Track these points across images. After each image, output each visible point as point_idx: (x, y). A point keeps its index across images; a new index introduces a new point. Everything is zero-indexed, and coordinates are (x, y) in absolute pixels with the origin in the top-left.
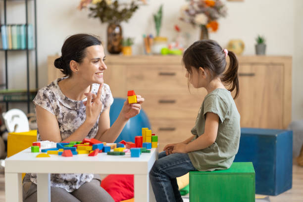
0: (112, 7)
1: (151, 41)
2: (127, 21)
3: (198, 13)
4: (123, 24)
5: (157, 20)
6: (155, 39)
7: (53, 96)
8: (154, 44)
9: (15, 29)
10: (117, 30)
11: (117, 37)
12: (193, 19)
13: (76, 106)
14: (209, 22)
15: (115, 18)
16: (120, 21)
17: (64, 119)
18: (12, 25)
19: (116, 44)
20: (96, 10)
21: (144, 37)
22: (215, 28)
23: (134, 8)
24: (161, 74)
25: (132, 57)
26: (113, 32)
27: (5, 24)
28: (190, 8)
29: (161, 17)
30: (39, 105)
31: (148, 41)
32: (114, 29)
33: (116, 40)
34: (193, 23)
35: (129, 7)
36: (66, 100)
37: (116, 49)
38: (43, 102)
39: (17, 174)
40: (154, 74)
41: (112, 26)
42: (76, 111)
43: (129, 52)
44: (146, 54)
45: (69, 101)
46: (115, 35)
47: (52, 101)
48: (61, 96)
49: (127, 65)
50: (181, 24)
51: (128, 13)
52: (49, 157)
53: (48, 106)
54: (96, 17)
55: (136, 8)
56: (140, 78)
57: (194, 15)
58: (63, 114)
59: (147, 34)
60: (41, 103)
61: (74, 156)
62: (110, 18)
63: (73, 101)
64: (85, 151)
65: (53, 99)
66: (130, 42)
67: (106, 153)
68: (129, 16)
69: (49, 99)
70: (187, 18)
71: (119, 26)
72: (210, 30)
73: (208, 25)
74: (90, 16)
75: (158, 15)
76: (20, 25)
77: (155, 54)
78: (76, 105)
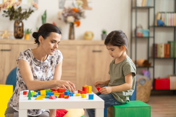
0: (18, 11)
2: (26, 19)
3: (68, 15)
4: (24, 21)
5: (44, 19)
12: (66, 19)
13: (40, 64)
14: (75, 21)
15: (19, 17)
19: (19, 32)
20: (8, 13)
22: (78, 24)
23: (31, 12)
28: (64, 12)
29: (46, 18)
32: (19, 24)
33: (20, 30)
34: (66, 21)
35: (28, 11)
36: (34, 59)
41: (17, 23)
51: (27, 14)
53: (27, 59)
54: (7, 16)
55: (32, 11)
57: (66, 17)
60: (23, 58)
62: (16, 17)
63: (39, 61)
66: (29, 32)
68: (28, 17)
69: (27, 56)
70: (62, 17)
71: (21, 22)
72: (75, 25)
73: (74, 23)
75: (44, 16)
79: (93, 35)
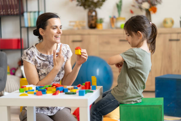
1: (115, 20)
2: (100, 8)
3: (143, 1)
4: (98, 10)
5: (119, 7)
6: (117, 19)
7: (33, 53)
8: (117, 22)
9: (32, 14)
10: (94, 14)
11: (94, 18)
12: (141, 6)
13: (48, 59)
14: (150, 7)
15: (92, 6)
16: (96, 8)
17: (41, 67)
18: (30, 12)
19: (93, 22)
20: (81, 2)
21: (110, 17)
22: (155, 11)
24: (121, 41)
25: (103, 30)
26: (91, 15)
27: (27, 12)
29: (121, 5)
30: (24, 59)
31: (113, 20)
32: (92, 13)
33: (93, 20)
34: (141, 8)
36: (41, 55)
37: (93, 25)
38: (26, 57)
39: (6, 107)
40: (117, 41)
41: (90, 11)
42: (48, 61)
43: (101, 27)
44: (112, 28)
45: (43, 55)
46: (92, 16)
47: (32, 56)
48: (38, 53)
49: (100, 35)
50: (133, 9)
51: (100, 3)
52: (27, 95)
53: (30, 59)
54: (81, 6)
56: (108, 43)
57: (141, 3)
58: (40, 64)
59: (112, 16)
60: (25, 58)
61: (43, 95)
62: (89, 6)
64: (51, 92)
65: (32, 55)
66: (101, 21)
67: (64, 93)
68: (101, 5)
69: (30, 55)
70: (137, 5)
71: (95, 11)
72: (152, 12)
73: (150, 10)
74: (77, 5)
75: (119, 4)
76: (35, 12)
77: (117, 28)
78: (48, 57)
79: (172, 22)
